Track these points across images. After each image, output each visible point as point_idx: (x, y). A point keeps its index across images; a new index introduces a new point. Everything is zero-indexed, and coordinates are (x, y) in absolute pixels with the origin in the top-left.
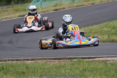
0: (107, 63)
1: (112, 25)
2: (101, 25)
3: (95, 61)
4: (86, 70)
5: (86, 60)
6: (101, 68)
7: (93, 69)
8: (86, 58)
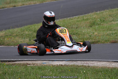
0: (28, 67)
1: (33, 28)
2: (23, 28)
3: (15, 64)
4: (5, 73)
5: (6, 63)
6: (21, 71)
7: (13, 72)
8: (6, 61)
